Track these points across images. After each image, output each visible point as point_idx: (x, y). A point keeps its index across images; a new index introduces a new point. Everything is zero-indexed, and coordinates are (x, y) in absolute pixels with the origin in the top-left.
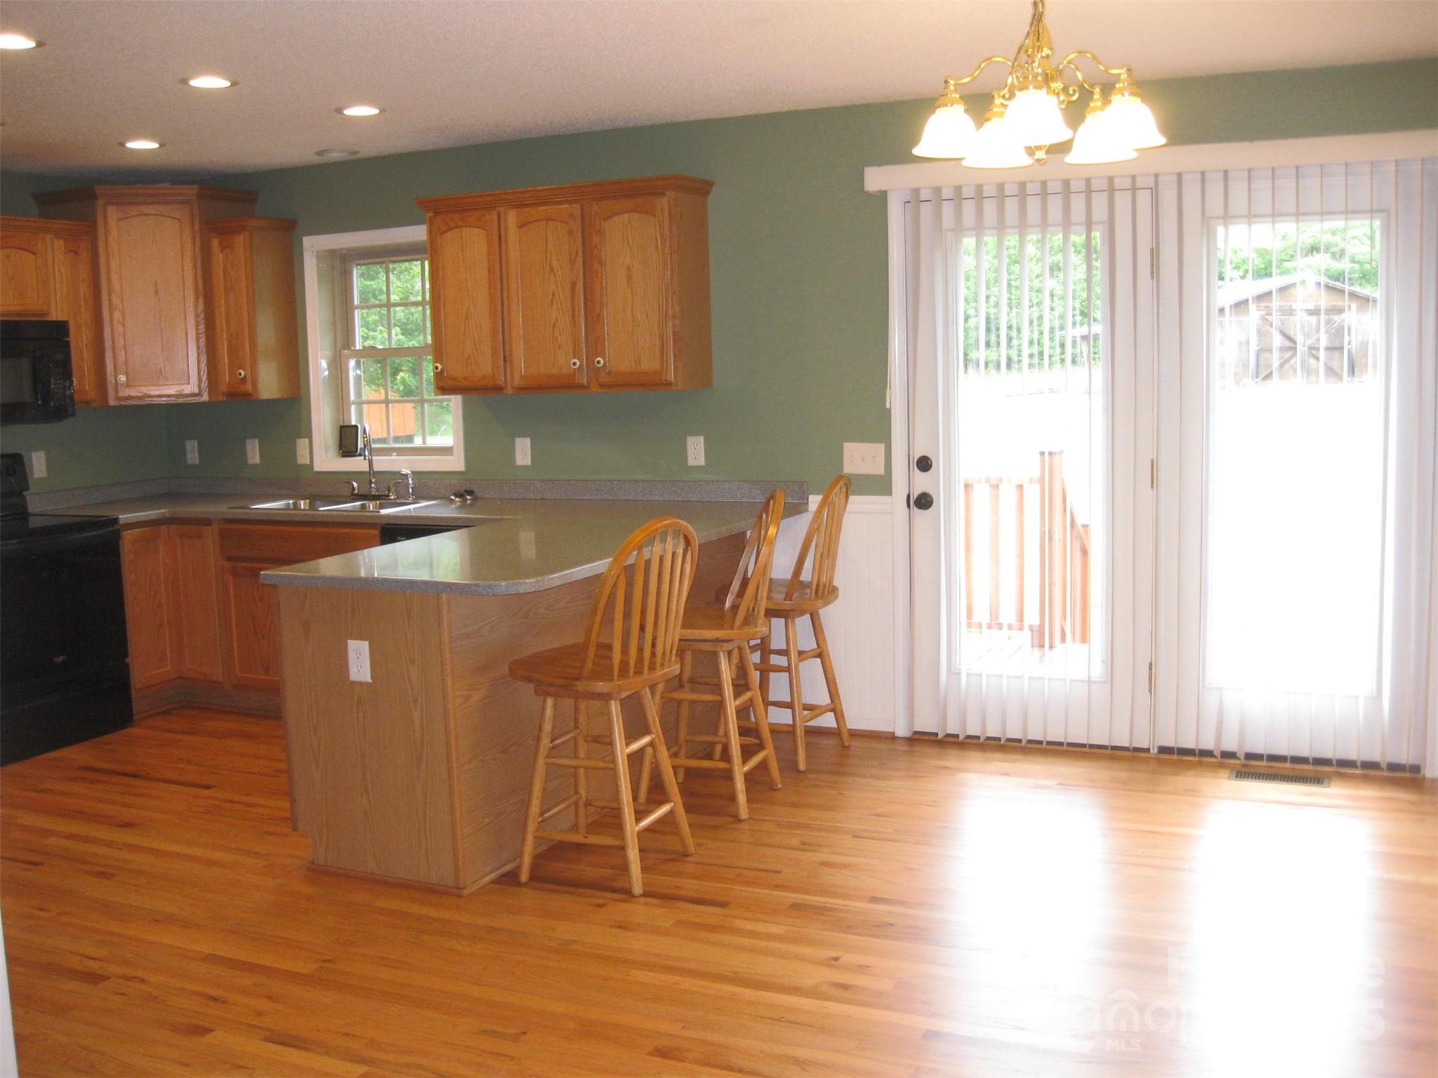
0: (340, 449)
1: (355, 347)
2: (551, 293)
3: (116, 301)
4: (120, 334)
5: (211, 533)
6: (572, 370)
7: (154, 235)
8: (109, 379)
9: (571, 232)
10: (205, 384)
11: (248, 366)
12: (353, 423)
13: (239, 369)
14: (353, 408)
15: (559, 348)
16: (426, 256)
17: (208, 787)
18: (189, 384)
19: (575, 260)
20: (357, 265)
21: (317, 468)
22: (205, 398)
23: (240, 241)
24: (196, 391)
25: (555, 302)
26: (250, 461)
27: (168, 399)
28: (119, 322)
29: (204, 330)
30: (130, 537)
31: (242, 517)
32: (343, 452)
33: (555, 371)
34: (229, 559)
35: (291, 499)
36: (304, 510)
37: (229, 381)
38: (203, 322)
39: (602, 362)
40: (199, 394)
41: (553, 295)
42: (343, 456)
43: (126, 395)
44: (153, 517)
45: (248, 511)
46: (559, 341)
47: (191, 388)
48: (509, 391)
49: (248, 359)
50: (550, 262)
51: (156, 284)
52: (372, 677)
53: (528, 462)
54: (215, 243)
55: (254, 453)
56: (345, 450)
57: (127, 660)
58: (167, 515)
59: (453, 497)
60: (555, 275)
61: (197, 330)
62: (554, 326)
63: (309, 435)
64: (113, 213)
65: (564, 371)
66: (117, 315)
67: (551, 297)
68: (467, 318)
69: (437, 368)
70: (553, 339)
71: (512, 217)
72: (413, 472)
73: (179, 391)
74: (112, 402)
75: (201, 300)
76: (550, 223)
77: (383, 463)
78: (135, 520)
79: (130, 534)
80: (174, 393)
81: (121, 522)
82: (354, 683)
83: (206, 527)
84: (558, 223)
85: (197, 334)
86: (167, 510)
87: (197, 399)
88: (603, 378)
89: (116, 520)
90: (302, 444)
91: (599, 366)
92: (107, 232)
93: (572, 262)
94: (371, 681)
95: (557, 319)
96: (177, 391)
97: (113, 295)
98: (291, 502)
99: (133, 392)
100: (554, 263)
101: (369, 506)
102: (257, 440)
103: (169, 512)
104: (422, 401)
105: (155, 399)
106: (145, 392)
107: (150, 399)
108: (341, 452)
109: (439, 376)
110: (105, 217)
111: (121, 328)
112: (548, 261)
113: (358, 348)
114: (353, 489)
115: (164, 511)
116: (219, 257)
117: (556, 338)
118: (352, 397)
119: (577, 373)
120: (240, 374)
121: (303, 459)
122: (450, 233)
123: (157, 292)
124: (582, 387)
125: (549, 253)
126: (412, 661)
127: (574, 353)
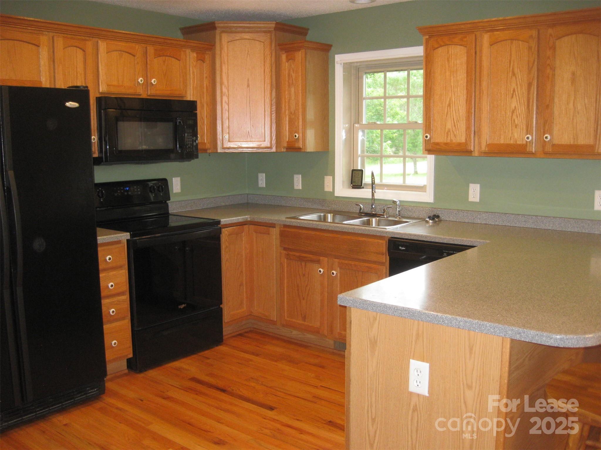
0: (351, 183)
1: (362, 123)
2: (512, 90)
3: (225, 90)
4: (226, 110)
5: (275, 232)
6: (524, 143)
7: (248, 52)
8: (218, 137)
9: (530, 48)
10: (274, 142)
11: (301, 131)
12: (359, 168)
13: (295, 133)
14: (359, 159)
15: (516, 127)
16: (422, 67)
17: (271, 409)
18: (265, 141)
19: (532, 67)
20: (366, 73)
21: (336, 195)
22: (274, 150)
23: (299, 55)
24: (269, 145)
25: (514, 96)
26: (296, 187)
27: (252, 150)
28: (225, 102)
29: (275, 109)
30: (226, 232)
31: (296, 225)
32: (353, 186)
33: (512, 142)
34: (285, 249)
35: (322, 212)
36: (330, 223)
37: (288, 141)
38: (275, 104)
39: (549, 137)
40: (270, 148)
41: (514, 91)
42: (353, 188)
43: (228, 146)
44: (241, 220)
45: (299, 221)
46: (516, 122)
47: (267, 144)
48: (476, 154)
49: (301, 127)
50: (513, 69)
51: (248, 80)
52: (429, 392)
53: (477, 199)
54: (284, 57)
55: (298, 182)
56: (354, 184)
57: (221, 306)
58: (249, 219)
59: (428, 219)
60: (516, 79)
61: (271, 109)
62: (513, 112)
63: (333, 175)
64: (225, 38)
65: (519, 143)
66: (225, 99)
67: (512, 92)
68: (449, 105)
69: (427, 137)
70: (511, 120)
71: (486, 38)
72: (399, 201)
73: (258, 145)
74: (220, 150)
75: (274, 90)
76: (514, 42)
77: (380, 194)
78: (230, 222)
79: (226, 230)
80: (256, 146)
81: (222, 223)
82: (411, 393)
83: (272, 229)
84: (520, 42)
85: (271, 111)
86: (249, 216)
87: (268, 150)
88: (549, 149)
89: (219, 222)
90: (328, 180)
91: (546, 140)
92: (221, 49)
93: (530, 70)
94: (427, 395)
95: (515, 107)
96: (257, 145)
97: (223, 87)
98: (322, 214)
99: (232, 145)
100: (516, 70)
101: (372, 221)
102: (301, 175)
103: (250, 218)
104: (404, 157)
105: (245, 149)
106: (239, 145)
107: (242, 149)
108: (352, 185)
109: (427, 142)
110: (221, 39)
111: (227, 107)
112: (511, 69)
113: (364, 123)
114: (361, 209)
115: (247, 217)
116: (285, 65)
117: (514, 120)
118: (359, 153)
119: (528, 144)
120: (296, 136)
121: (328, 188)
122: (440, 49)
123: (248, 86)
124: (531, 154)
125: (512, 62)
126: (470, 387)
127: (527, 130)
